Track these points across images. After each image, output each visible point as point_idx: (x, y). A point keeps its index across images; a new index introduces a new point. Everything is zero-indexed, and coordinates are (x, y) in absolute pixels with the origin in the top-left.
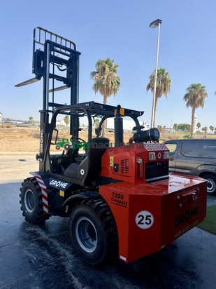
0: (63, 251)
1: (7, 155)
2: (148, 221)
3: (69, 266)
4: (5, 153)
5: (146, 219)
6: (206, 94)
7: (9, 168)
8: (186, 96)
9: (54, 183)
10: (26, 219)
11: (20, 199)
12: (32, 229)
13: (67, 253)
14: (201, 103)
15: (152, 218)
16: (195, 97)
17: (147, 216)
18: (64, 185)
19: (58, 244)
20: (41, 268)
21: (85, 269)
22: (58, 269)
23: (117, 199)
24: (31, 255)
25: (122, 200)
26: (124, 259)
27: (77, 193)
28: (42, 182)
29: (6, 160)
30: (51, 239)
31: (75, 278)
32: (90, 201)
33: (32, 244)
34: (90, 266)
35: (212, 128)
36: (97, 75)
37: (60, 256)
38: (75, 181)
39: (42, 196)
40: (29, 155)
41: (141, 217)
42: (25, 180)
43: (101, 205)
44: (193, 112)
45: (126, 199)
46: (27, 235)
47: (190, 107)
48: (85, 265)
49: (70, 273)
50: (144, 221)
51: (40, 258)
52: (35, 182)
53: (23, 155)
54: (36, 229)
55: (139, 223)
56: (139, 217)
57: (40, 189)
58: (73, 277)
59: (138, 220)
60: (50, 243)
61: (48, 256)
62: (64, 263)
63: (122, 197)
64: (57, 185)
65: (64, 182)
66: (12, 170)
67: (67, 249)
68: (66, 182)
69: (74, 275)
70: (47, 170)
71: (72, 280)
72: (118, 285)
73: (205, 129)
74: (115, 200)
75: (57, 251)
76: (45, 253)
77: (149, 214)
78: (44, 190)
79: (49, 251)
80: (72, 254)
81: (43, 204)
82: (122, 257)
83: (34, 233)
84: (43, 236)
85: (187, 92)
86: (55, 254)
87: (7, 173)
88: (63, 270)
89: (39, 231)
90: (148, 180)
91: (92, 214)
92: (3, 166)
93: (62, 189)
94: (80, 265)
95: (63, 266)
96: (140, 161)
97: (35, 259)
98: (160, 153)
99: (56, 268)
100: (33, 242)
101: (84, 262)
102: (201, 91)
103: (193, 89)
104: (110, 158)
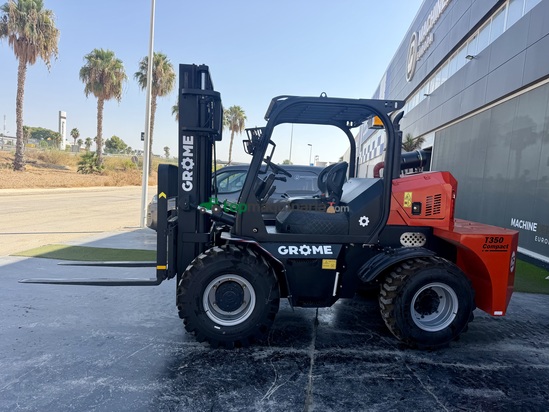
3: (426, 360)
8: (85, 72)
9: (290, 251)
13: (386, 352)
14: (115, 90)
16: (103, 78)
21: (440, 354)
22: (428, 368)
23: (492, 244)
25: (500, 244)
30: (327, 350)
44: (100, 108)
47: (92, 95)
49: (445, 364)
58: (454, 365)
63: (501, 240)
64: (304, 253)
68: (322, 244)
69: (449, 363)
74: (489, 247)
76: (369, 364)
86: (384, 360)
88: (434, 366)
89: (280, 350)
91: (450, 276)
94: (428, 354)
102: (114, 67)
103: (99, 61)
104: (406, 194)
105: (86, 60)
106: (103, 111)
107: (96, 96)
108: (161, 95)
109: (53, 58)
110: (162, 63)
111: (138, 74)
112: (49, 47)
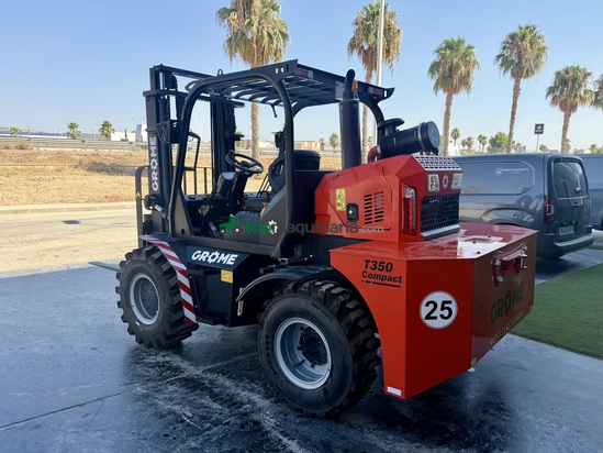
0: (245, 394)
1: (34, 211)
2: (446, 313)
3: (269, 421)
4: (29, 207)
5: (443, 309)
6: (475, 62)
7: (48, 240)
8: (434, 68)
9: (201, 256)
10: (140, 340)
11: (118, 298)
12: (160, 359)
13: (255, 397)
14: (465, 81)
15: (453, 306)
16: (452, 69)
17: (444, 303)
18: (230, 259)
19: (228, 383)
20: (208, 429)
21: (306, 424)
22: (248, 428)
23: (377, 272)
24: (177, 408)
25: (388, 274)
26: (397, 392)
27: (271, 271)
28: (174, 254)
29: (36, 223)
30: (209, 375)
31: (290, 442)
32: (307, 285)
33: (171, 388)
34: (314, 416)
35: (482, 139)
36: (234, 16)
37: (242, 404)
38: (255, 249)
39: (179, 285)
40: (88, 209)
41: (432, 306)
42: (129, 256)
43: (334, 291)
44: (448, 104)
45: (400, 271)
46: (152, 371)
47: (441, 92)
48: (301, 416)
49: (276, 434)
50: (438, 313)
51: (200, 412)
52: (156, 256)
53: (73, 210)
54: (168, 359)
55: (428, 317)
56: (427, 305)
57: (172, 271)
58: (285, 440)
59: (424, 311)
60: (211, 383)
61: (216, 406)
62: (255, 417)
63: (389, 267)
64: (210, 261)
65: (227, 251)
66: (59, 244)
67: (252, 390)
68: (232, 252)
69: (285, 436)
70: (178, 229)
71: (285, 446)
72: (382, 445)
73: (468, 143)
74: (370, 276)
75: (232, 397)
76: (207, 401)
77: (447, 297)
78: (182, 272)
79: (215, 397)
80: (267, 398)
81: (182, 303)
82: (390, 390)
83: (165, 366)
84: (190, 370)
85: (435, 58)
86: (231, 402)
87: (50, 250)
88: (260, 430)
89: (176, 361)
90: (425, 234)
91: (315, 311)
92: (34, 237)
93: (227, 267)
94: (292, 417)
95: (256, 423)
96: (410, 193)
97: (190, 415)
98: (446, 177)
99: (242, 426)
100: (172, 383)
101: (297, 410)
102: (465, 55)
103: (448, 52)
104: (338, 191)
105: (436, 54)
106: (452, 107)
107: (445, 91)
108: (527, 76)
109: (395, 60)
110: (528, 38)
111: (499, 57)
112: (391, 50)
